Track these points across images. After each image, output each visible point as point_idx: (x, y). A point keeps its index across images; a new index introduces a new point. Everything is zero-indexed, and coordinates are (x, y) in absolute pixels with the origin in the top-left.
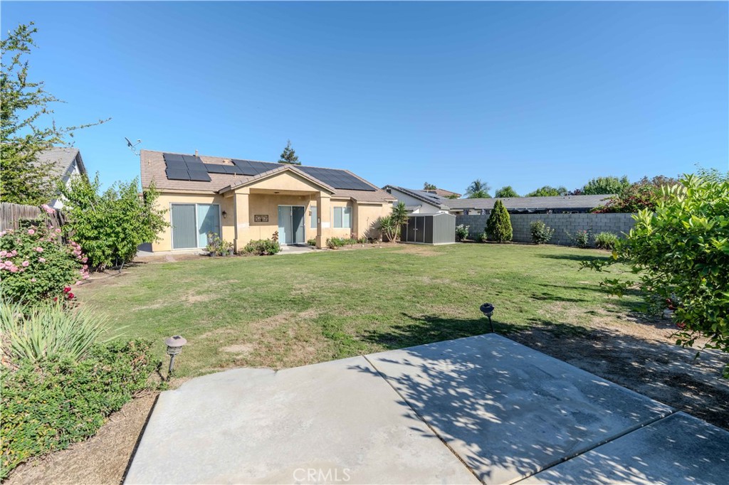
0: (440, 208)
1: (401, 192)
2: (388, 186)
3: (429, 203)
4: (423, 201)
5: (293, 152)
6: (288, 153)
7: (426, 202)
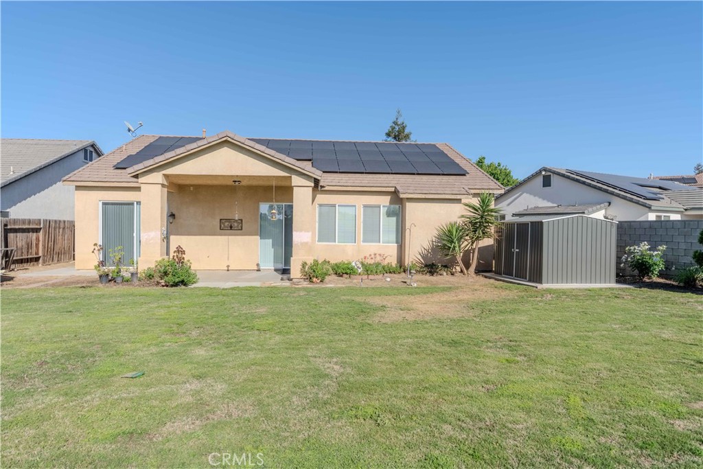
0: (649, 207)
1: (568, 177)
2: (545, 170)
3: (625, 198)
4: (612, 193)
5: (404, 128)
6: (397, 128)
7: (618, 196)
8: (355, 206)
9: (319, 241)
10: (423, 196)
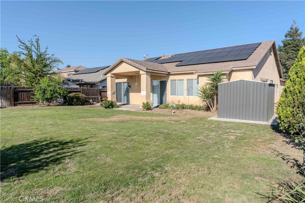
8: (183, 80)
9: (171, 95)
10: (204, 74)
